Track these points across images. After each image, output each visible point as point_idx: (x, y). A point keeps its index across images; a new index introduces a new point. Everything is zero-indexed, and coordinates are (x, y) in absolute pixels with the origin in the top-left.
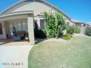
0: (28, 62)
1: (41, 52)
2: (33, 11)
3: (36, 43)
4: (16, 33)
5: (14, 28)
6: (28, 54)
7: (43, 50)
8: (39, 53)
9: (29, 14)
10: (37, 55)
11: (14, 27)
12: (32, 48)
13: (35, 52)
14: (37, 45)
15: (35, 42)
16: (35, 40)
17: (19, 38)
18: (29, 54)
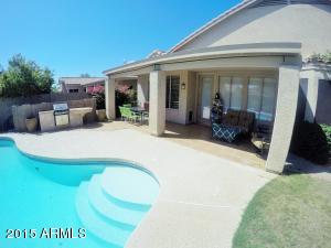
0: (241, 225)
1: (296, 212)
2: (298, 45)
3: (287, 171)
4: (221, 114)
5: (219, 97)
6: (249, 197)
7: (305, 206)
8: (286, 210)
9: (284, 56)
10: (279, 216)
11: (218, 94)
12: (269, 184)
13: (275, 200)
14: (288, 179)
15: (285, 166)
16: (287, 160)
17: (231, 135)
18: (254, 199)
